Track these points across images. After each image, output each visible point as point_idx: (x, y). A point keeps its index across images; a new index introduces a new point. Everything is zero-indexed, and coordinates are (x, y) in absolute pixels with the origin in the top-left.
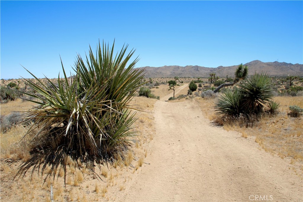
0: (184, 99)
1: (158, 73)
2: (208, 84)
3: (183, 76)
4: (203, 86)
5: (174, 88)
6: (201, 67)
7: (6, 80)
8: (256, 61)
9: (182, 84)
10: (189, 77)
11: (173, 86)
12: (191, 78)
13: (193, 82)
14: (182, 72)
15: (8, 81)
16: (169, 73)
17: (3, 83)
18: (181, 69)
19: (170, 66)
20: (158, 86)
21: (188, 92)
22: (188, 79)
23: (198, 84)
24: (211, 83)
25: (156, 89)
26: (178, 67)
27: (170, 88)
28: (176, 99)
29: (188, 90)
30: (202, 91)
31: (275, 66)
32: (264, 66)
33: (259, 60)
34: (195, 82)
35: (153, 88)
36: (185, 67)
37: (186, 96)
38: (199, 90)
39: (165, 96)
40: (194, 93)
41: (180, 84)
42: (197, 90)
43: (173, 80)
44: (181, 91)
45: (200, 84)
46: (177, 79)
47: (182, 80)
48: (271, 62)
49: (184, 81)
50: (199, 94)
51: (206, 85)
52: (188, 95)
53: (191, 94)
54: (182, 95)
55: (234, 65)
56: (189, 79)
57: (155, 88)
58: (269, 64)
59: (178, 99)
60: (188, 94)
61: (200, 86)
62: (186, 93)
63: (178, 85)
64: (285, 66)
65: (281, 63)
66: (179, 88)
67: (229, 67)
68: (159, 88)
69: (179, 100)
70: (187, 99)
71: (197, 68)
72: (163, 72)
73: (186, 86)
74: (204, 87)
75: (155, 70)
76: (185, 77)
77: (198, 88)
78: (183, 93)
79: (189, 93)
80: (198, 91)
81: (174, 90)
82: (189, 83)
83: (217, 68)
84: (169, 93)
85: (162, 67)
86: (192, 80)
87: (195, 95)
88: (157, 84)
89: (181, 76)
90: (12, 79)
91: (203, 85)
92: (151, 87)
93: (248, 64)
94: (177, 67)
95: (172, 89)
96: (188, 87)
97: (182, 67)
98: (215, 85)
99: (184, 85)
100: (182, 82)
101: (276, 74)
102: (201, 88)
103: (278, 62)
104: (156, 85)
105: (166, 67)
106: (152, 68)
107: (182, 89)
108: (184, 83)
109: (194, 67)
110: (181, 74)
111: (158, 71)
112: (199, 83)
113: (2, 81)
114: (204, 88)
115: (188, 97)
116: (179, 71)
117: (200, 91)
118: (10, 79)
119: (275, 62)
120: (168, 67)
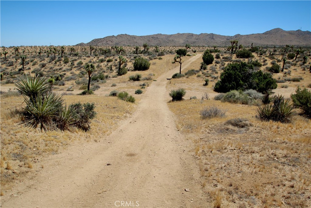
0: (195, 77)
1: (170, 41)
2: (227, 54)
3: (197, 45)
4: (221, 57)
5: (181, 60)
6: (216, 35)
7: (6, 48)
8: (277, 28)
9: (193, 53)
10: (203, 46)
11: (180, 58)
12: (206, 47)
13: (209, 52)
14: (196, 41)
15: (9, 49)
16: (182, 41)
17: (4, 51)
18: (194, 37)
19: (183, 34)
20: (161, 57)
21: (201, 65)
22: (202, 48)
23: (215, 55)
24: (232, 53)
25: (159, 60)
26: (192, 35)
27: (175, 60)
28: (183, 76)
29: (201, 62)
30: (220, 64)
31: (298, 35)
32: (285, 35)
33: (280, 28)
34: (211, 52)
35: (155, 59)
36: (199, 35)
37: (198, 71)
38: (217, 63)
39: (169, 71)
40: (209, 67)
41: (191, 54)
42: (214, 62)
43: (184, 48)
44: (191, 63)
45: (218, 54)
46: (189, 47)
47: (196, 49)
48: (293, 31)
49: (197, 50)
50: (216, 70)
51: (225, 56)
52: (200, 70)
53: (205, 69)
54: (193, 70)
55: (252, 34)
56: (204, 47)
57: (157, 58)
58: (291, 33)
59: (186, 76)
60: (201, 68)
61: (218, 57)
62: (198, 67)
63: (189, 55)
64: (308, 36)
65: (304, 31)
66: (190, 59)
67: (247, 35)
68: (163, 59)
69: (187, 78)
70: (199, 76)
71: (212, 36)
72: (176, 40)
73: (198, 57)
74: (223, 58)
75: (167, 38)
76: (199, 46)
77: (215, 59)
78: (194, 66)
79: (203, 68)
80: (215, 64)
81: (181, 63)
82: (203, 53)
83: (234, 36)
84: (175, 67)
85: (175, 34)
86: (206, 49)
87: (211, 71)
88: (162, 54)
89: (194, 45)
90: (13, 47)
91: (222, 55)
92: (152, 57)
93: (268, 32)
94: (190, 35)
95: (177, 62)
96: (202, 58)
97: (196, 35)
98: (238, 56)
99: (196, 56)
100: (195, 52)
101: (298, 44)
102: (219, 60)
103: (302, 30)
104: (160, 55)
105: (179, 35)
106: (164, 35)
107: (194, 60)
108: (196, 52)
109: (209, 34)
110: (195, 42)
111: (171, 39)
112: (216, 53)
113: (2, 48)
114: (224, 60)
115: (200, 73)
116: (193, 40)
117: (217, 65)
118: (11, 47)
119: (298, 31)
120: (182, 34)
